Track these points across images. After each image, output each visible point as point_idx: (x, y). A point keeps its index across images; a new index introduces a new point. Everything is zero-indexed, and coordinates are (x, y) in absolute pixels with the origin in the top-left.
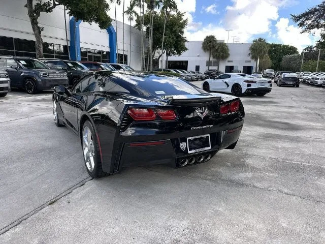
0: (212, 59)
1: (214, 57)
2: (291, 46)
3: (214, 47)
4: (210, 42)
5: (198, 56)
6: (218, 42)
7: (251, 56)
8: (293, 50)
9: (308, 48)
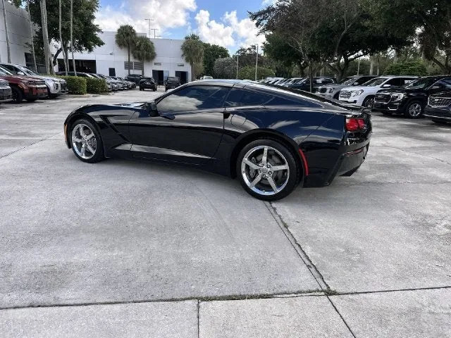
0: (132, 60)
1: (135, 57)
2: (222, 47)
3: (133, 42)
4: (128, 35)
5: (111, 54)
6: (138, 36)
7: (185, 57)
8: (223, 52)
9: (241, 50)
